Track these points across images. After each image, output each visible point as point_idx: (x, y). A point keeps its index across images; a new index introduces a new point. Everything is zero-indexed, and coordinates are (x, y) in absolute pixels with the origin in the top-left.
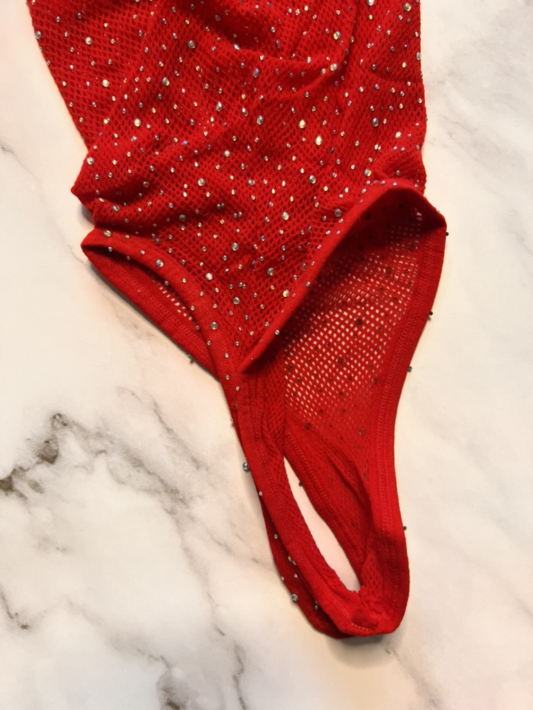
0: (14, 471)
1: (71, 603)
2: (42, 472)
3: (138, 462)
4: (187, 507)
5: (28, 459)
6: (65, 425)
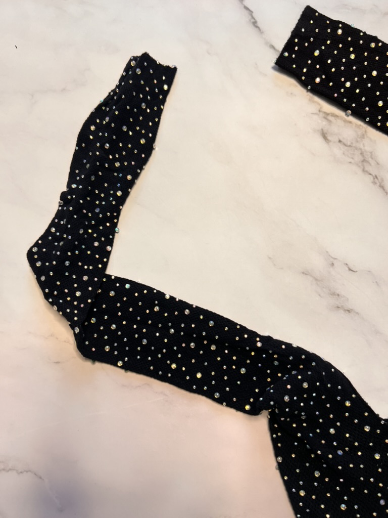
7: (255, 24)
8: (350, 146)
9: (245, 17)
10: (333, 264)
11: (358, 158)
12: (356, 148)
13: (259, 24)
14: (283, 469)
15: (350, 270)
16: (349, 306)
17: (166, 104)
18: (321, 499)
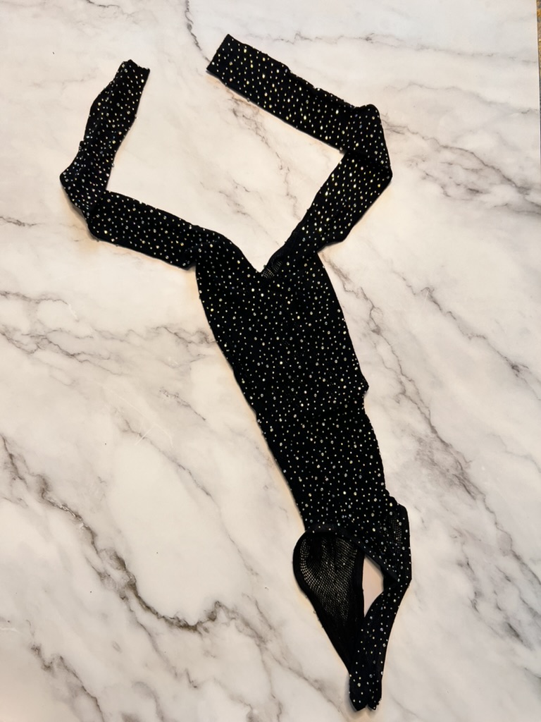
0: (198, 623)
1: (215, 679)
2: (209, 624)
3: (247, 624)
4: (265, 644)
5: (204, 618)
6: (220, 606)
7: (197, 44)
8: (249, 119)
9: (191, 40)
10: (237, 187)
11: (254, 126)
12: (253, 120)
13: (199, 45)
14: (202, 297)
15: (246, 190)
16: (244, 211)
17: (143, 92)
18: (222, 313)
